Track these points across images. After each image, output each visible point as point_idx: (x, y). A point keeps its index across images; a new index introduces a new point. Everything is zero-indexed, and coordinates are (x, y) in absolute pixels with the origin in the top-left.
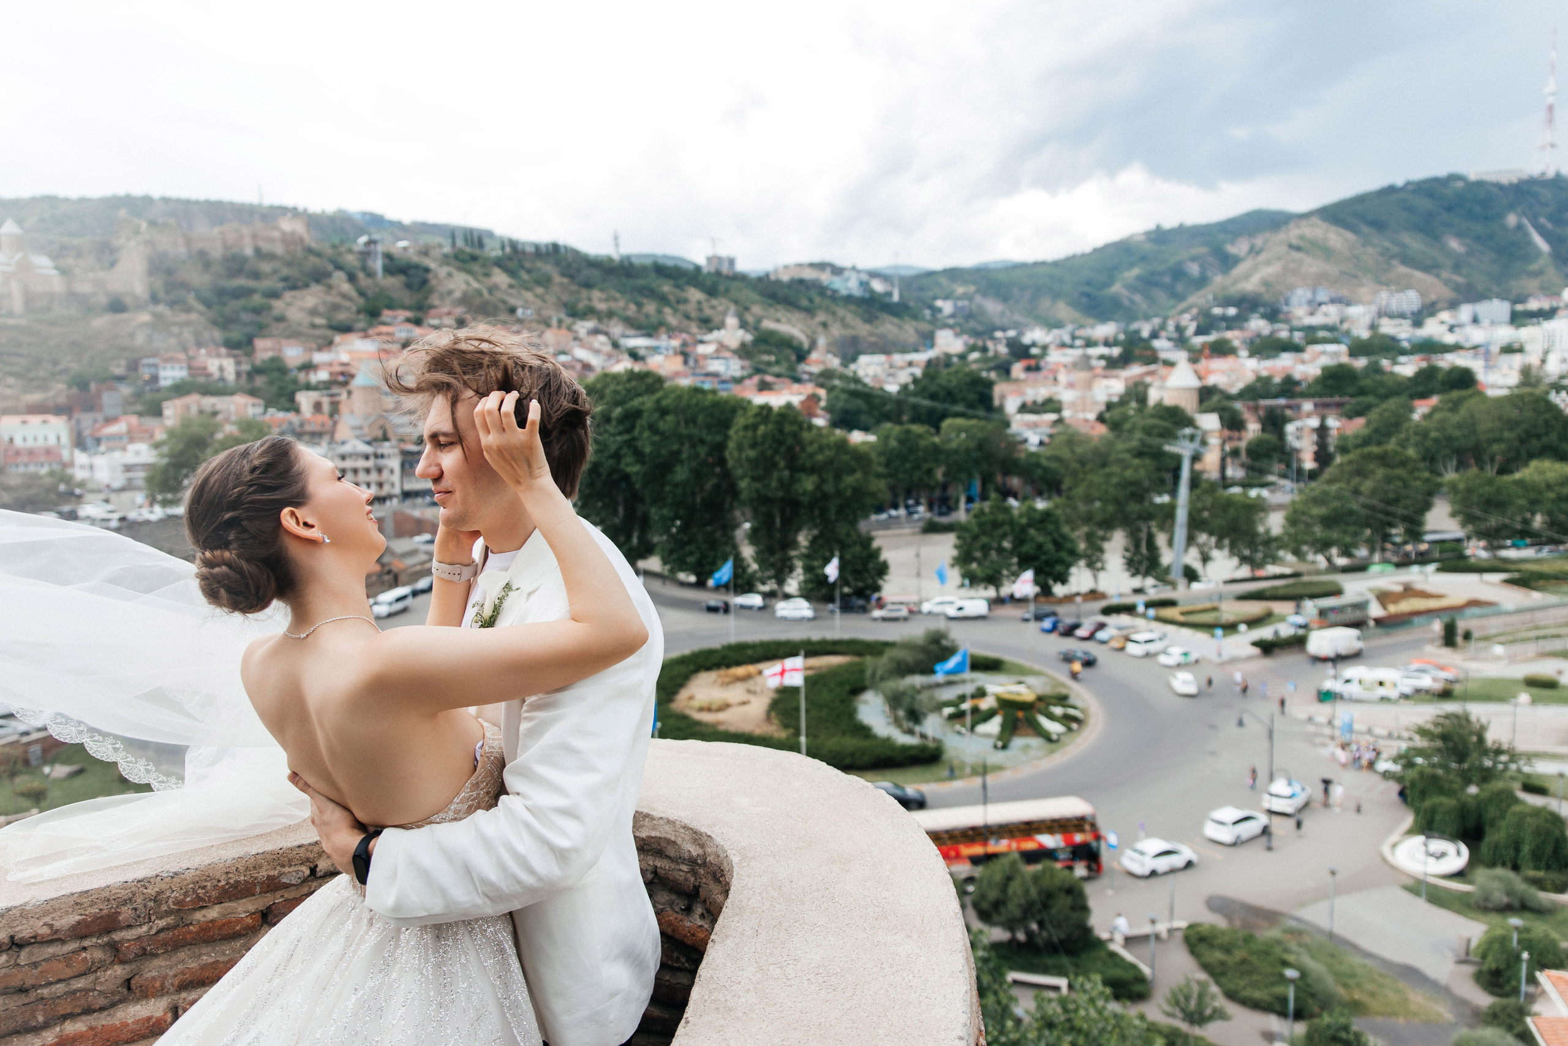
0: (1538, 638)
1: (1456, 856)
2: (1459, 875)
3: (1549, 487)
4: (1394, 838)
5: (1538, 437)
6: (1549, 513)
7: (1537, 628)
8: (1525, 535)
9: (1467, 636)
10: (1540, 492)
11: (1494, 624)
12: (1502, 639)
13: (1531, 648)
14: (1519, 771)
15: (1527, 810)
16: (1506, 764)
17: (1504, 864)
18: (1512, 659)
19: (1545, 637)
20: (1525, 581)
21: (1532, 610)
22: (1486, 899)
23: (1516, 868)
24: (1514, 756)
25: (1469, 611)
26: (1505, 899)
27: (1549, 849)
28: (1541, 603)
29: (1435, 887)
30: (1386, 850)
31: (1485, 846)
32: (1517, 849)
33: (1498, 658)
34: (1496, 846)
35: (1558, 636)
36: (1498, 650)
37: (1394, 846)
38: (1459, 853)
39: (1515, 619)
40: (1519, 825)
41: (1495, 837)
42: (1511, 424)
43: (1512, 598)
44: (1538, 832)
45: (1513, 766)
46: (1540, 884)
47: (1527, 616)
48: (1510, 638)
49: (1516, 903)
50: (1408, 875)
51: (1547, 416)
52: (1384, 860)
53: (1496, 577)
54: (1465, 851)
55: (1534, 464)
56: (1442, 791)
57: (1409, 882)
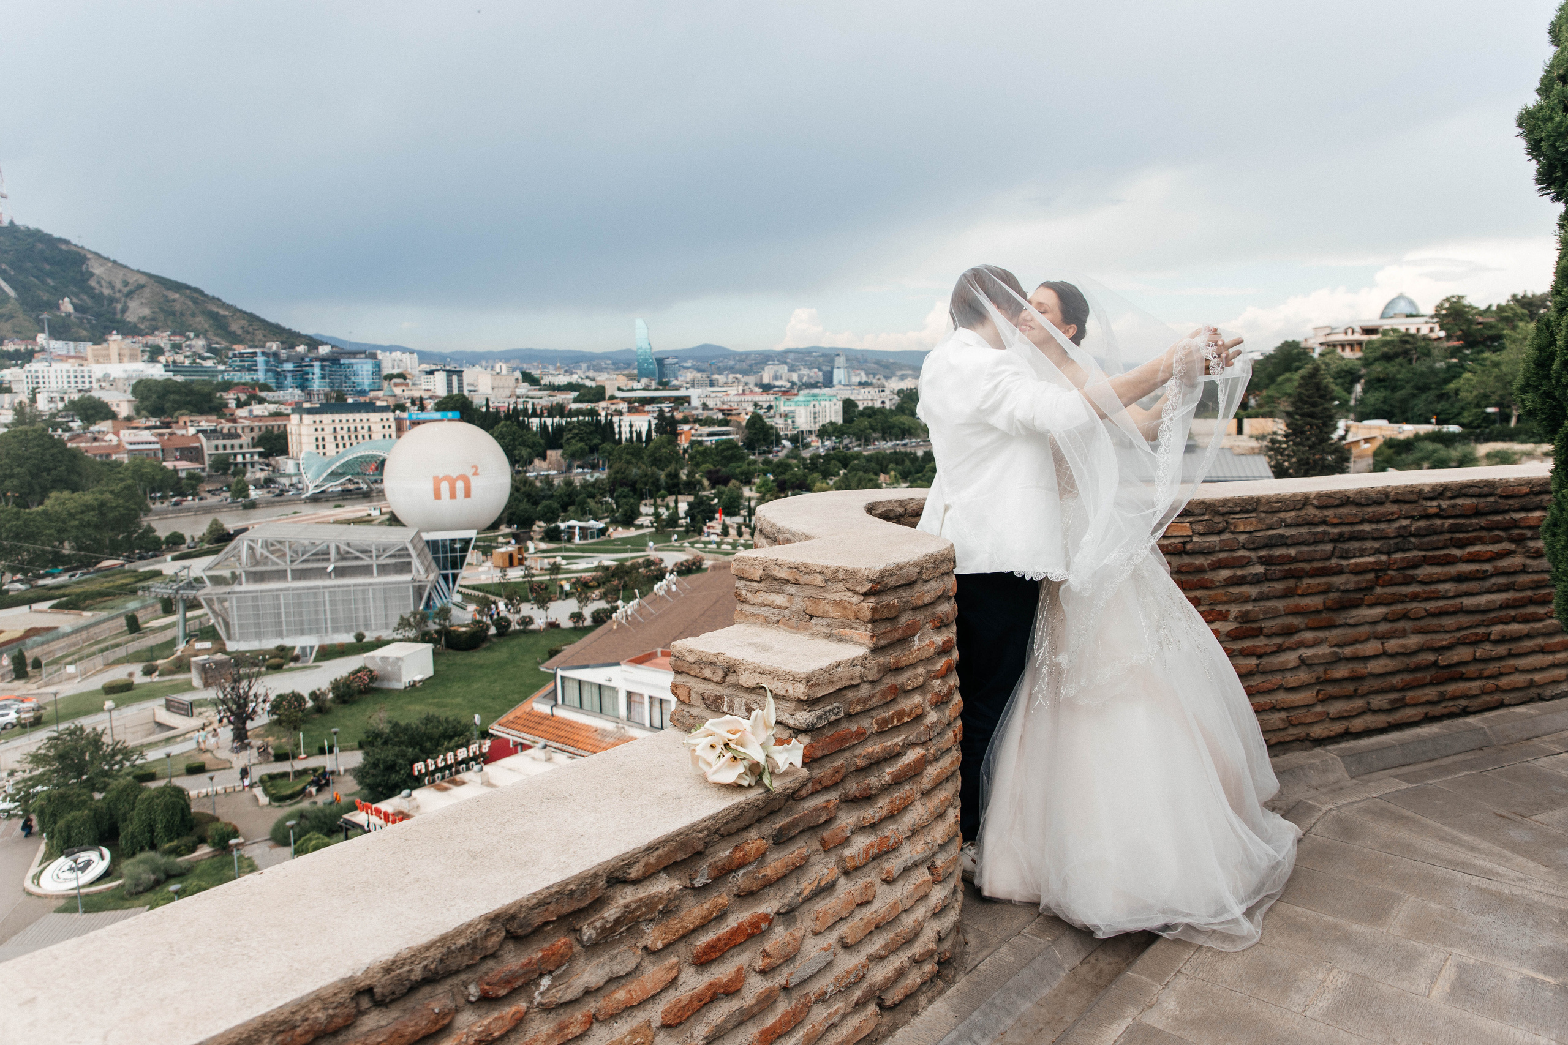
0: (102, 651)
1: (99, 861)
2: (106, 875)
3: (72, 516)
4: (34, 870)
5: (48, 470)
6: (76, 539)
7: (97, 642)
8: (57, 561)
9: (37, 664)
10: (64, 522)
11: (58, 648)
12: (69, 659)
13: (98, 661)
14: (133, 766)
15: (154, 793)
16: (121, 762)
17: (142, 849)
18: (85, 675)
19: (107, 649)
20: (72, 603)
21: (87, 627)
22: (137, 885)
23: (153, 847)
24: (127, 753)
25: (29, 642)
26: (153, 877)
27: (177, 820)
28: (93, 620)
29: (87, 895)
30: (29, 884)
31: (122, 842)
32: (152, 831)
33: (71, 677)
34: (133, 836)
35: (118, 645)
36: (71, 669)
37: (37, 877)
38: (102, 857)
39: (73, 639)
40: (150, 809)
41: (130, 828)
42: (20, 460)
43: (66, 621)
44: (166, 808)
45: (127, 764)
46: (176, 852)
47: (84, 634)
48: (76, 657)
49: (162, 877)
50: (57, 897)
51: (55, 451)
52: (30, 894)
53: (45, 605)
54: (106, 852)
55: (53, 494)
56: (72, 807)
57: (61, 903)
